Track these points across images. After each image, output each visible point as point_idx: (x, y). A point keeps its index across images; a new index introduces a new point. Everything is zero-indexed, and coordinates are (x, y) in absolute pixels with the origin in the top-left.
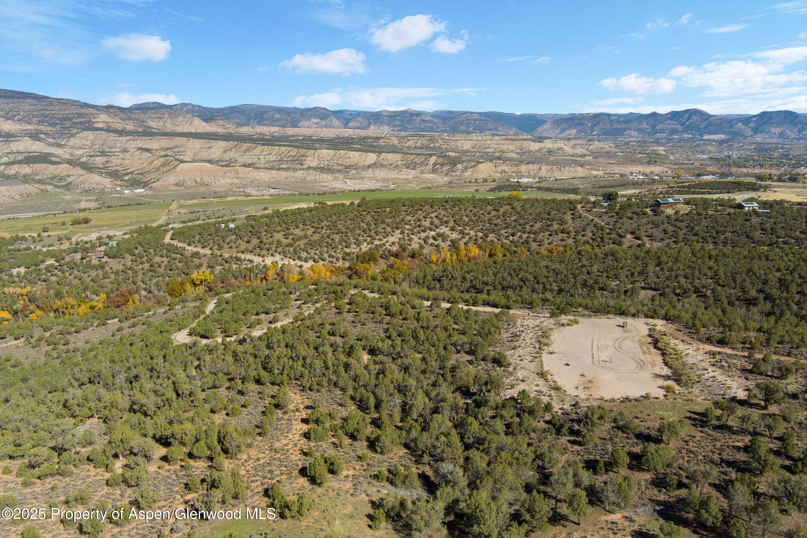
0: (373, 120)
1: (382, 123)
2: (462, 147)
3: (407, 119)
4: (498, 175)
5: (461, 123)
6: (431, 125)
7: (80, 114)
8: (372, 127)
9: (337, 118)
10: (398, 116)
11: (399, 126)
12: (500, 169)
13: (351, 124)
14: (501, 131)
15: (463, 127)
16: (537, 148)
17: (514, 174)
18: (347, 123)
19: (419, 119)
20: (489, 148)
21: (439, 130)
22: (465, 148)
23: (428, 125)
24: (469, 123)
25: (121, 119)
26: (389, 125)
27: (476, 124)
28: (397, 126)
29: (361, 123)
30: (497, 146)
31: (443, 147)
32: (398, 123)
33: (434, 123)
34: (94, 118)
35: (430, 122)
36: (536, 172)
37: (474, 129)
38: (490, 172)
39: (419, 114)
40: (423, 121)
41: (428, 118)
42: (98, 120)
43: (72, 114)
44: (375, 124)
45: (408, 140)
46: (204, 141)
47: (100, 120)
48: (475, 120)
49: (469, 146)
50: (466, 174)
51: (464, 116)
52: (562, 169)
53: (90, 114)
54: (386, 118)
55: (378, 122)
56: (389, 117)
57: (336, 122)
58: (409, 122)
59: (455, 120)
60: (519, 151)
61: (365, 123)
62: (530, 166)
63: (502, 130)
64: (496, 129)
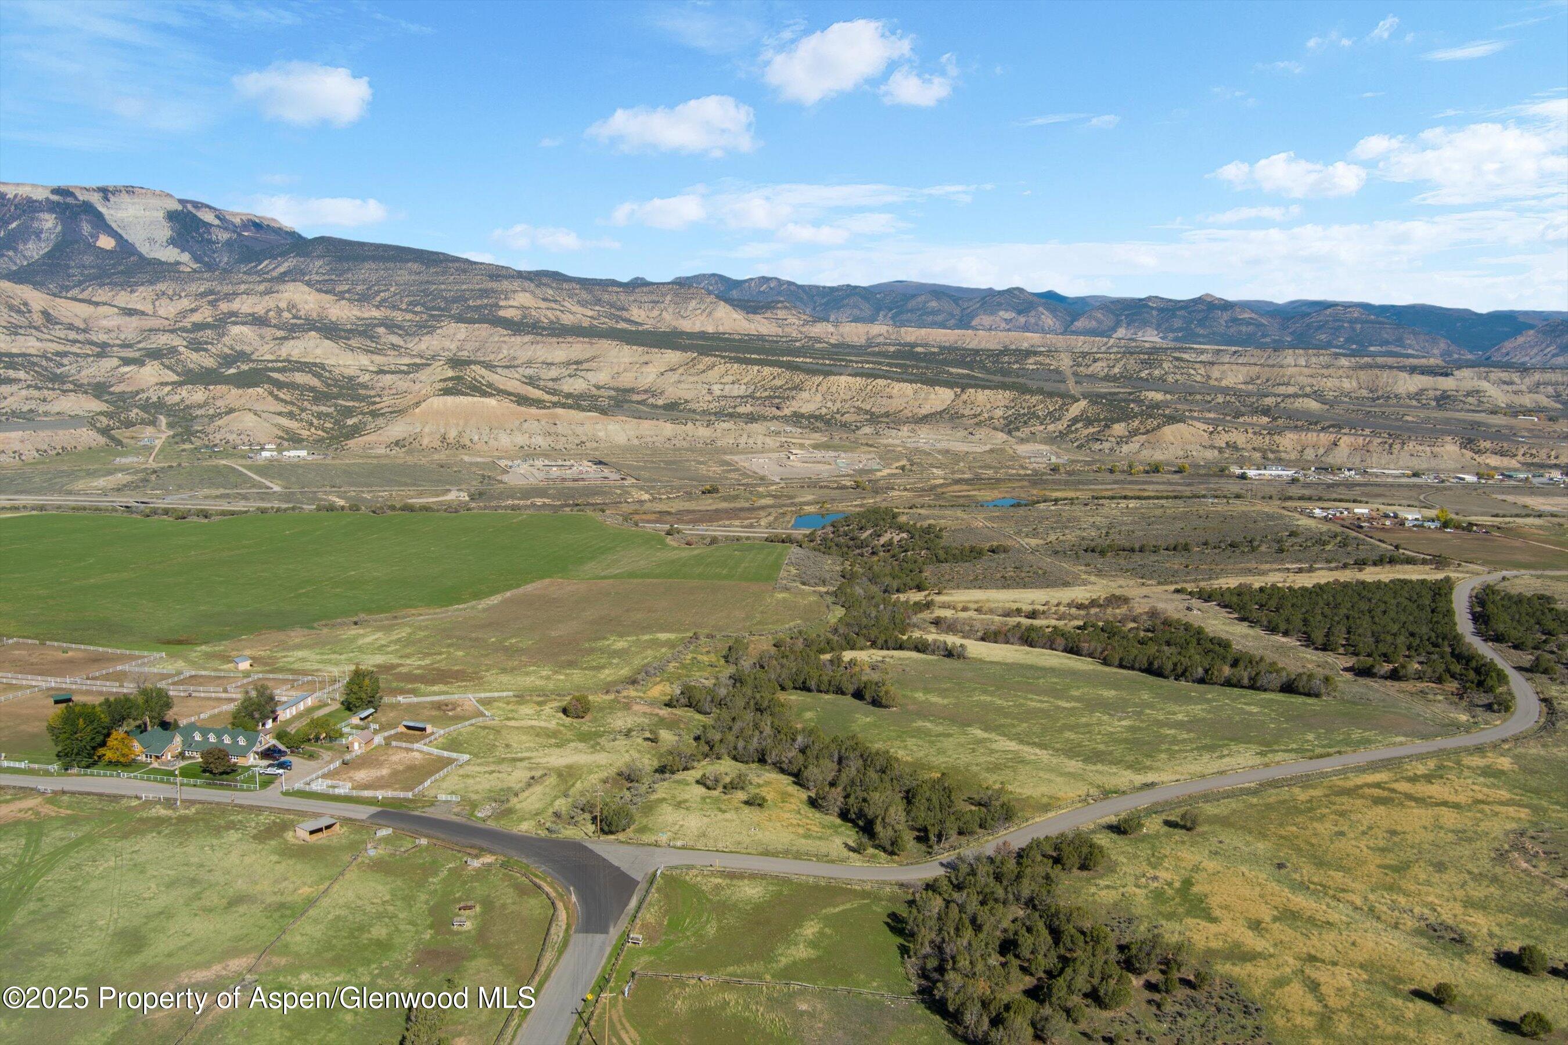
0: (1127, 316)
1: (1145, 324)
2: (1221, 379)
3: (1200, 316)
4: (1211, 455)
5: (1319, 328)
6: (1251, 328)
7: (486, 291)
8: (1121, 332)
9: (1053, 311)
10: (1181, 308)
11: (1180, 330)
12: (1221, 440)
13: (1079, 324)
14: (1410, 346)
15: (1323, 337)
16: (1413, 389)
17: (1257, 455)
18: (1072, 322)
19: (1227, 315)
20: (1288, 384)
21: (1268, 340)
22: (1229, 381)
23: (1244, 329)
24: (1337, 329)
25: (579, 302)
26: (1158, 327)
27: (1354, 330)
28: (1173, 331)
29: (1100, 322)
30: (1310, 380)
32: (1178, 323)
33: (1260, 325)
34: (506, 299)
35: (1249, 324)
36: (1321, 451)
37: (1348, 340)
38: (1189, 447)
39: (1227, 306)
40: (1235, 320)
41: (1246, 316)
42: (511, 303)
43: (472, 290)
44: (1128, 325)
46: (640, 349)
47: (515, 304)
48: (1356, 321)
50: (1125, 448)
51: (1328, 311)
52: (1397, 447)
53: (502, 292)
54: (1155, 313)
55: (1135, 321)
56: (1161, 310)
57: (1048, 320)
58: (1201, 323)
59: (1307, 320)
60: (1365, 393)
61: (1108, 321)
62: (1311, 437)
63: (1413, 345)
64: (1399, 341)
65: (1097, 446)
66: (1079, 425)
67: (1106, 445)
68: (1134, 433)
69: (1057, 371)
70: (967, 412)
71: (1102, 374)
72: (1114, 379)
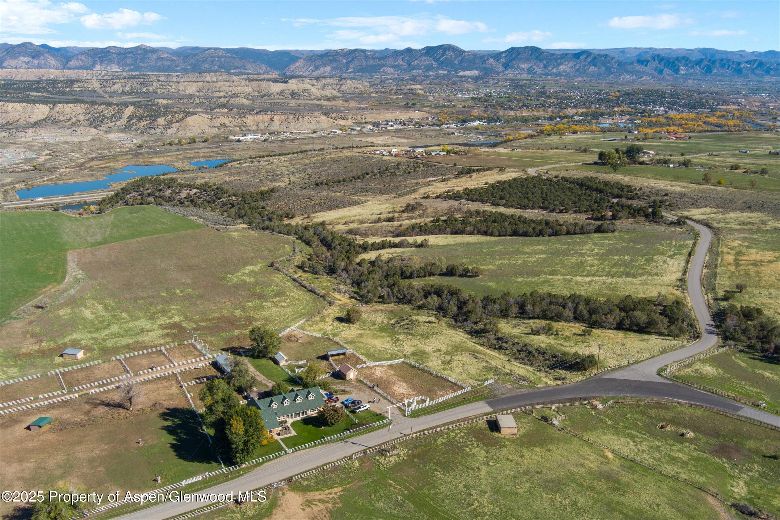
0: (99, 58)
1: (110, 62)
2: (185, 91)
3: (140, 57)
4: (215, 131)
5: (204, 61)
6: (169, 63)
8: (98, 67)
9: (54, 56)
10: (129, 53)
11: (131, 65)
12: (217, 122)
13: (72, 63)
14: (249, 69)
15: (206, 66)
16: (278, 90)
17: (237, 129)
18: (67, 62)
19: (154, 56)
20: (219, 91)
21: (179, 68)
22: (189, 91)
23: (165, 63)
24: (213, 61)
26: (118, 63)
27: (221, 62)
28: (128, 65)
29: (84, 62)
30: (229, 88)
31: (159, 91)
32: (129, 61)
33: (173, 61)
35: (167, 60)
36: (266, 124)
37: (219, 67)
38: (203, 128)
39: (154, 51)
40: (159, 58)
41: (165, 56)
44: (101, 63)
45: (114, 84)
48: (221, 57)
49: (195, 90)
50: (169, 131)
51: (207, 52)
52: (301, 119)
54: (115, 55)
55: (105, 60)
56: (118, 54)
57: (52, 61)
58: (142, 60)
59: (197, 57)
60: (256, 93)
61: (89, 61)
62: (260, 117)
63: (250, 68)
64: (244, 67)
65: (152, 131)
66: (134, 121)
67: (158, 131)
68: (170, 123)
69: (93, 91)
70: (61, 118)
71: (120, 91)
72: (128, 93)
